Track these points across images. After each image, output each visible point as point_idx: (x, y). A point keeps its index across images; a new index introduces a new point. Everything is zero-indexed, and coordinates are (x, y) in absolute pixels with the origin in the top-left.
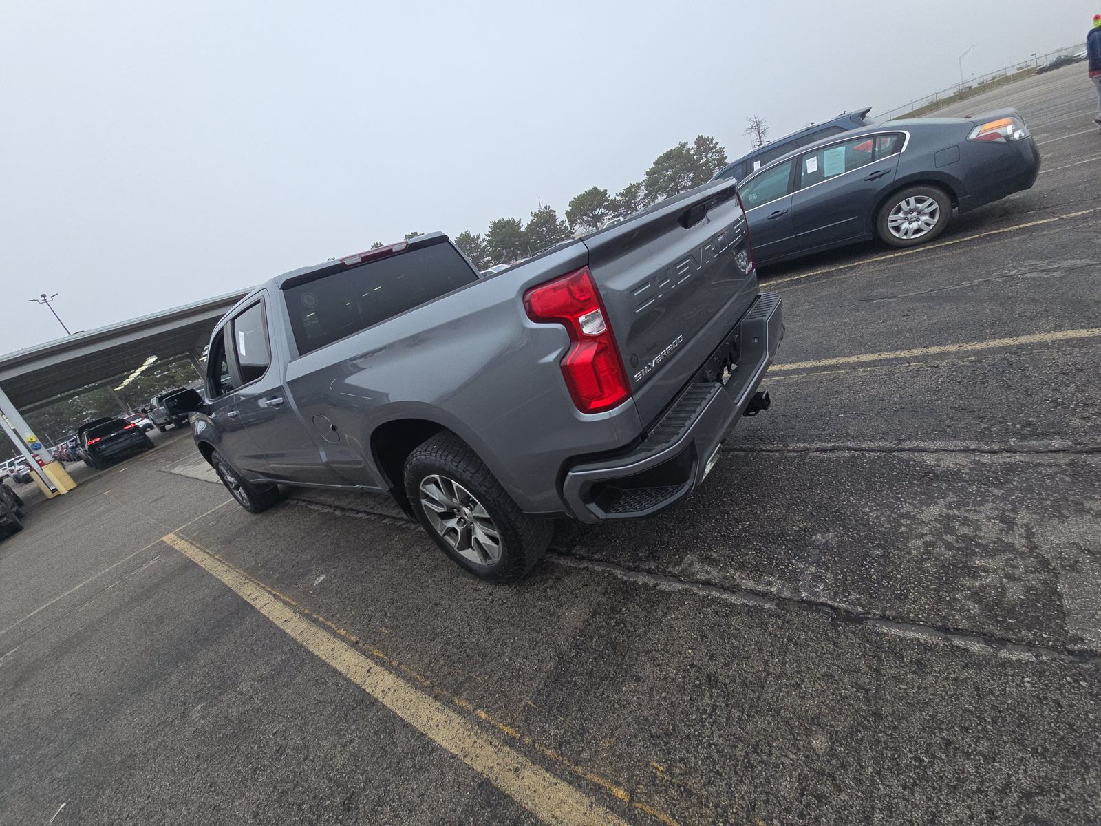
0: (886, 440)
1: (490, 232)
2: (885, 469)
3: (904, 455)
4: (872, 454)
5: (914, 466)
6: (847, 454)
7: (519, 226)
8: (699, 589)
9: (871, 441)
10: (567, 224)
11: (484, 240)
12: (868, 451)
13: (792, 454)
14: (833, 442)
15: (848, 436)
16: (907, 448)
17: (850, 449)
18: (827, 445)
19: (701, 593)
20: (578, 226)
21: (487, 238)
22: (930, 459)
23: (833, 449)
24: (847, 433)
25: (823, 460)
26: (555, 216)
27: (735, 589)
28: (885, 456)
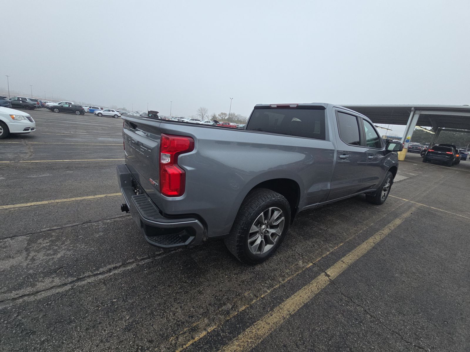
0: (80, 286)
2: (80, 267)
3: (70, 279)
4: (86, 274)
5: (65, 274)
6: (101, 270)
9: (89, 283)
12: (90, 276)
13: (131, 261)
14: (112, 275)
15: (104, 282)
16: (68, 285)
17: (100, 274)
18: (114, 272)
22: (57, 281)
23: (110, 270)
24: (106, 285)
25: (113, 262)
28: (81, 276)
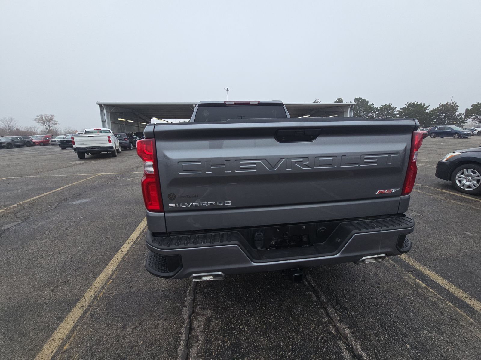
1: (404, 107)
7: (426, 108)
8: (186, 328)
10: (463, 116)
11: (398, 111)
19: (183, 329)
20: (470, 120)
21: (400, 110)
26: (457, 109)
27: (188, 345)
